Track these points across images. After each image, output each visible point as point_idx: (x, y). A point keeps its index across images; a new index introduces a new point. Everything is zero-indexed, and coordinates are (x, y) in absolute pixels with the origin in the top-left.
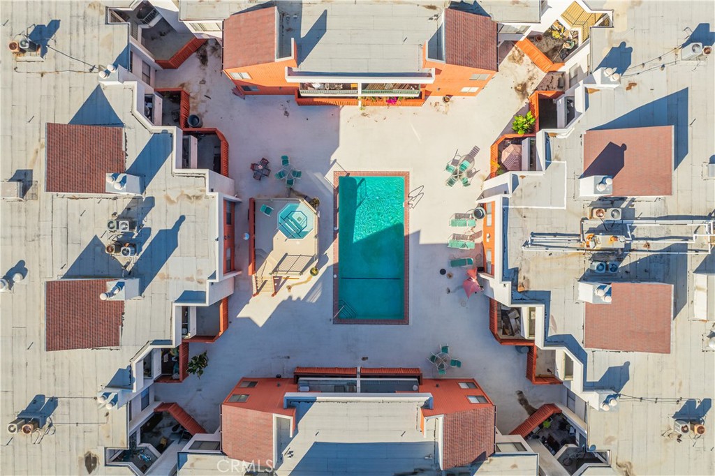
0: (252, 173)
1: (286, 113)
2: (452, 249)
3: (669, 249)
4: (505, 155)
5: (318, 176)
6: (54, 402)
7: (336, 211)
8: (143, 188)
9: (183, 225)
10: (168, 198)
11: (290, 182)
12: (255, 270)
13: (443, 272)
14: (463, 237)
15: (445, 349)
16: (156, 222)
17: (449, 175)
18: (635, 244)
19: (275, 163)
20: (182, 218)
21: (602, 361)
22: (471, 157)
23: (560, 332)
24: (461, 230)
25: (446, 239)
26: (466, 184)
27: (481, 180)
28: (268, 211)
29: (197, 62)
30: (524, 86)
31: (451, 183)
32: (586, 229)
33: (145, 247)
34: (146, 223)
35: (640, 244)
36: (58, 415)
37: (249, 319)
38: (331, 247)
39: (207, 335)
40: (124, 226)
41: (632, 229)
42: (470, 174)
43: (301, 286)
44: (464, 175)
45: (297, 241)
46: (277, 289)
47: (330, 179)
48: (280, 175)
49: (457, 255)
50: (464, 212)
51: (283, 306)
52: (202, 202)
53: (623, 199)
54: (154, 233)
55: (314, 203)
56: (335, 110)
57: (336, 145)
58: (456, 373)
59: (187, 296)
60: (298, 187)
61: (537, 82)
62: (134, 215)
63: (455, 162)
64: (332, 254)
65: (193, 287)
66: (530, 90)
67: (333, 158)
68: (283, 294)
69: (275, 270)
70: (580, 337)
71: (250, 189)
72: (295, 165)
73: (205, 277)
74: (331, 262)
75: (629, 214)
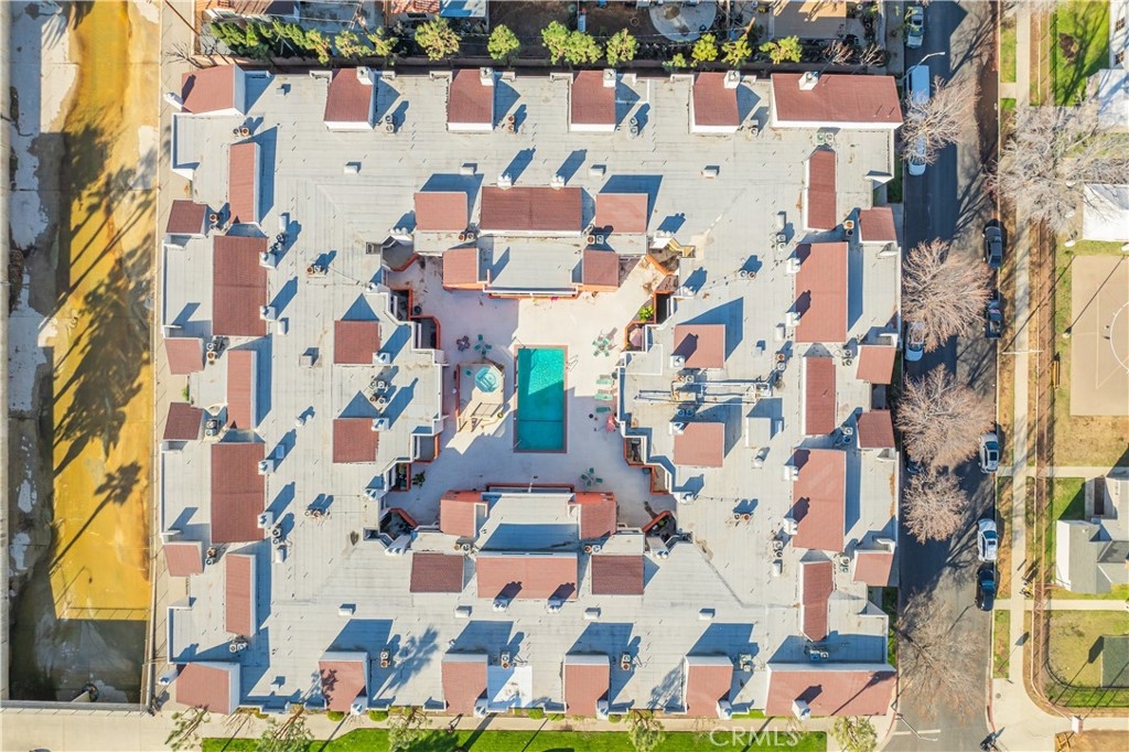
0: (456, 347)
1: (481, 304)
2: (597, 400)
3: (730, 401)
4: (632, 336)
5: (504, 348)
6: (331, 498)
7: (516, 373)
8: (391, 361)
9: (417, 384)
10: (407, 367)
11: (484, 353)
12: (459, 414)
13: (591, 416)
14: (605, 392)
15: (592, 470)
16: (400, 382)
17: (595, 348)
18: (706, 398)
19: (473, 339)
20: (416, 380)
21: (685, 473)
22: (611, 336)
23: (658, 455)
24: (603, 387)
25: (593, 393)
26: (607, 355)
27: (618, 352)
28: (469, 373)
29: (418, 266)
30: (650, 285)
31: (596, 354)
32: (675, 388)
33: (392, 398)
34: (393, 383)
35: (711, 398)
36: (333, 508)
37: (453, 449)
38: (512, 398)
39: (426, 459)
40: (381, 384)
41: (705, 388)
42: (611, 348)
43: (491, 426)
44: (606, 348)
45: (489, 394)
46: (474, 427)
47: (512, 350)
48: (477, 347)
49: (601, 405)
50: (606, 374)
51: (477, 439)
52: (430, 369)
53: (699, 369)
54: (398, 390)
55: (500, 368)
56: (515, 302)
57: (516, 326)
58: (600, 487)
59: (419, 430)
60: (488, 356)
61: (659, 283)
62: (386, 377)
63: (600, 339)
64: (513, 403)
65: (423, 424)
66: (654, 288)
67: (513, 336)
68: (478, 431)
69: (473, 414)
70: (671, 458)
71: (456, 358)
72: (487, 340)
73: (431, 417)
74: (512, 409)
75: (703, 379)
